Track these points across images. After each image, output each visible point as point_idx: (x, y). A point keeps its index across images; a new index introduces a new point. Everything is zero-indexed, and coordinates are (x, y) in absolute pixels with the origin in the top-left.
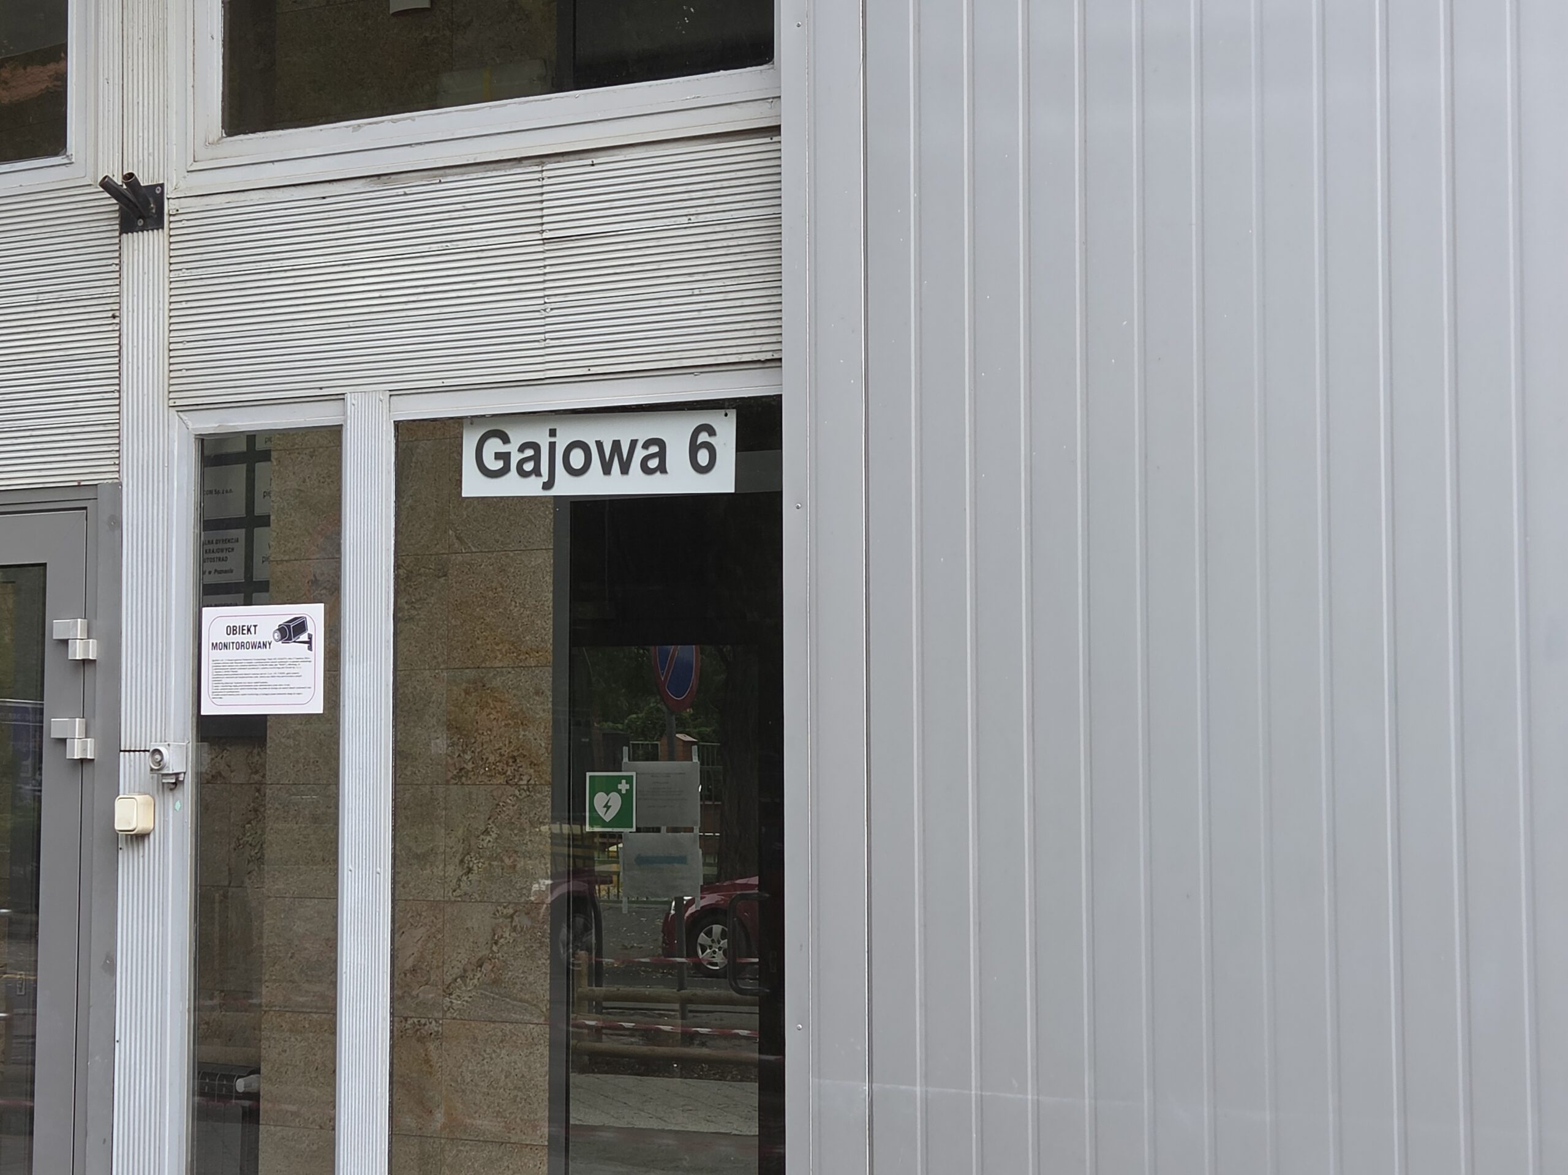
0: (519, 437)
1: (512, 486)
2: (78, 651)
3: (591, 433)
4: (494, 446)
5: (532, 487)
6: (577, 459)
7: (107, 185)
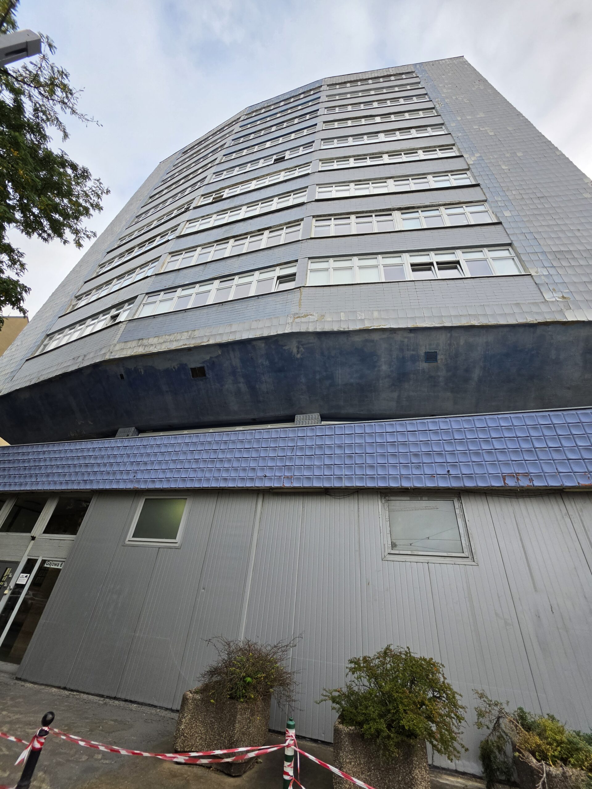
1: (48, 566)
3: (55, 562)
4: (48, 562)
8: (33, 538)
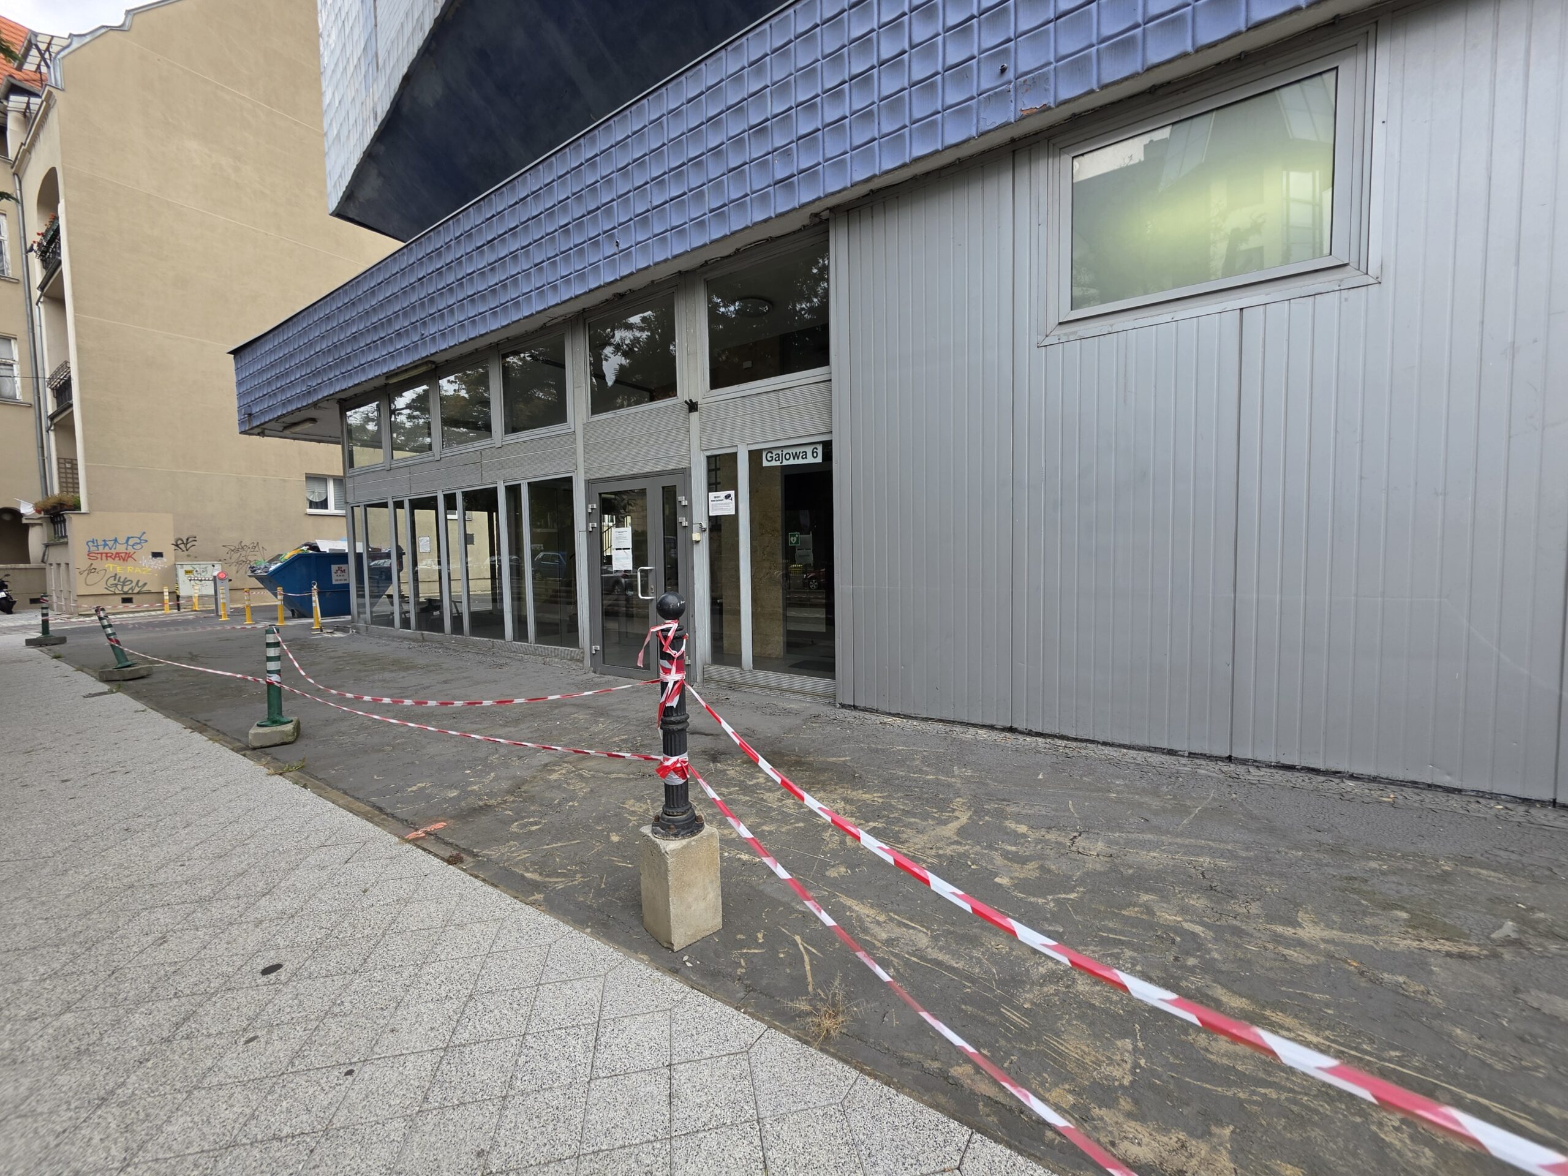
0: (775, 452)
1: (774, 463)
2: (683, 503)
3: (790, 451)
4: (769, 455)
5: (778, 463)
6: (788, 457)
7: (686, 402)
8: (692, 407)
